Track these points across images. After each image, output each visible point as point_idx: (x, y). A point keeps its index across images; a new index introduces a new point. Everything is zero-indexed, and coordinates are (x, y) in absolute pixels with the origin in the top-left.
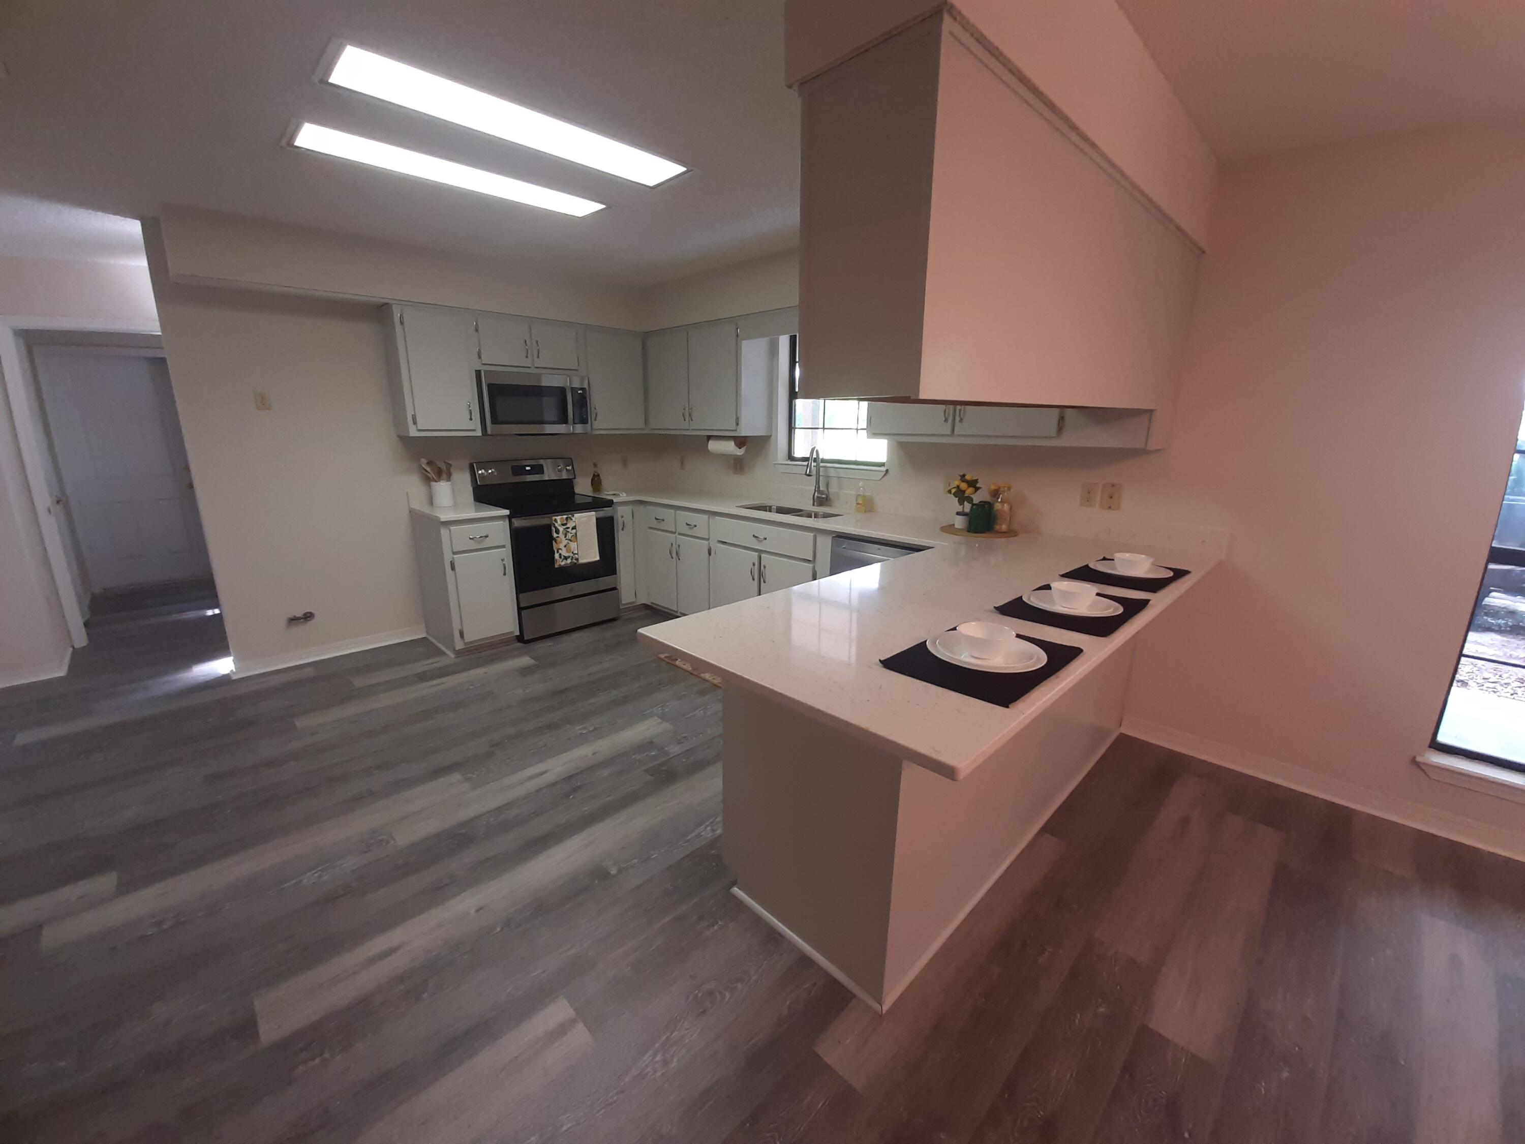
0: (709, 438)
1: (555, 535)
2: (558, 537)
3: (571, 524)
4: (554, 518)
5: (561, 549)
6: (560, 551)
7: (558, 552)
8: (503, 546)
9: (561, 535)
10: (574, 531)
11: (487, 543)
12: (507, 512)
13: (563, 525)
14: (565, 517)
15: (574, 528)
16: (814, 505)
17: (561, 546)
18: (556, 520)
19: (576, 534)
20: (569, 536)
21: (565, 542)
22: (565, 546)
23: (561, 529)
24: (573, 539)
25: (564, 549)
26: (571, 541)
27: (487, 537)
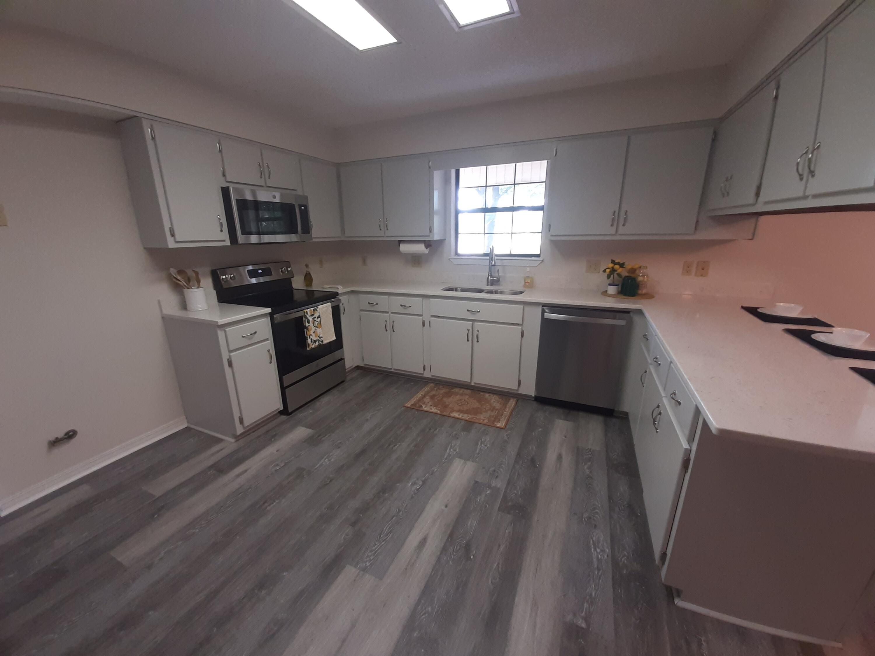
0: (400, 242)
1: (307, 324)
2: (309, 326)
3: (316, 315)
4: (305, 311)
5: (311, 335)
6: (311, 337)
7: (310, 337)
8: (267, 339)
9: (311, 324)
10: (319, 319)
11: (256, 338)
12: (269, 310)
13: (312, 315)
14: (312, 309)
15: (319, 317)
16: (487, 285)
17: (311, 332)
18: (307, 312)
19: (320, 321)
20: (316, 323)
21: (313, 329)
22: (314, 332)
23: (311, 319)
24: (318, 326)
25: (313, 335)
26: (317, 328)
27: (255, 333)
